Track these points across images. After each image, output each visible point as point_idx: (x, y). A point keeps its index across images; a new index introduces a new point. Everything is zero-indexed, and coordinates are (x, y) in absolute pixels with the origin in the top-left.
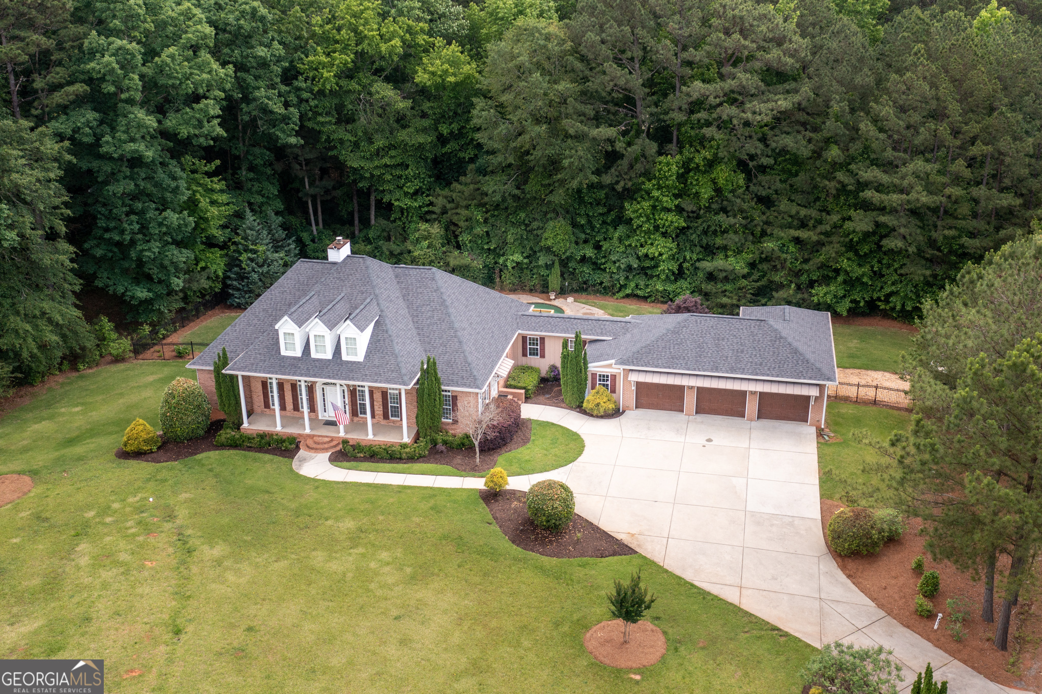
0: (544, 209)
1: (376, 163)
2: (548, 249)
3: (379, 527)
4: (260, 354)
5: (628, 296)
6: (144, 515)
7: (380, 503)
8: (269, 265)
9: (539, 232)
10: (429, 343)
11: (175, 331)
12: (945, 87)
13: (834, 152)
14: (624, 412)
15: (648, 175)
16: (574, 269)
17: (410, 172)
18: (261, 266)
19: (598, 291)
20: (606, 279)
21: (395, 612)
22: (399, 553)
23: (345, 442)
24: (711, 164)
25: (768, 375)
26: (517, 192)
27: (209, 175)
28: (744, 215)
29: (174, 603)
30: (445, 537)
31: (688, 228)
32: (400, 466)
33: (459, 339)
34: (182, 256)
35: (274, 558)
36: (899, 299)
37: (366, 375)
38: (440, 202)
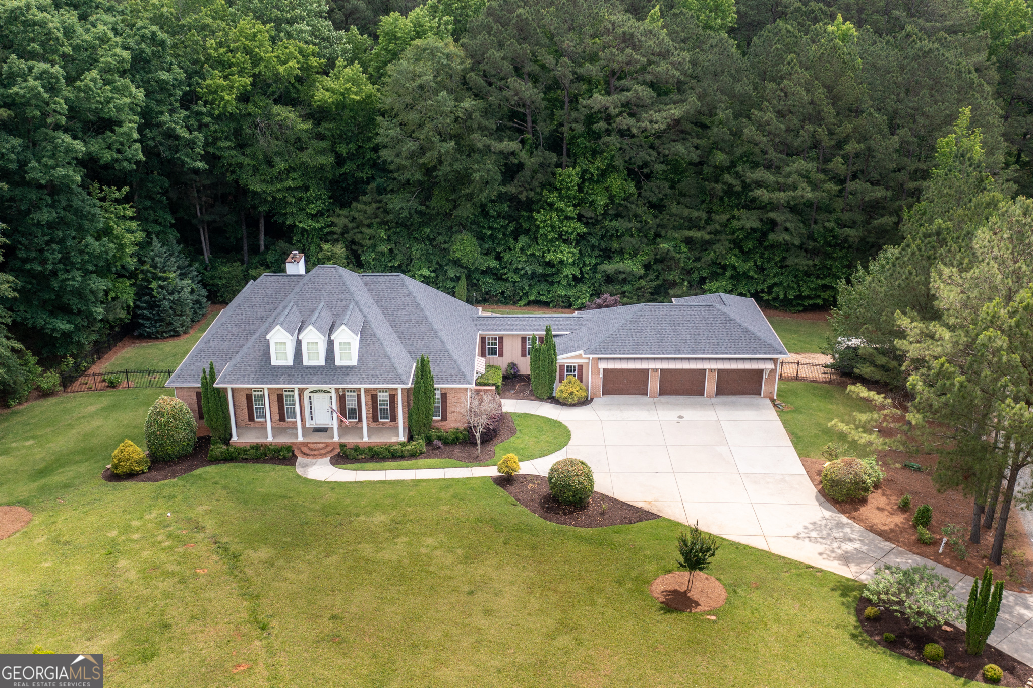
0: (449, 224)
1: (279, 186)
2: (457, 263)
3: (412, 517)
4: (249, 366)
5: (529, 303)
6: (171, 529)
7: (402, 496)
8: (179, 293)
9: (446, 246)
10: (412, 345)
11: (94, 363)
12: (820, 93)
13: (720, 158)
14: (592, 399)
15: (550, 186)
16: (478, 280)
17: (312, 193)
18: (171, 294)
19: (499, 301)
20: (509, 288)
21: (467, 588)
22: (442, 537)
23: (343, 445)
24: (604, 174)
25: (727, 354)
26: (423, 208)
27: (117, 201)
28: (638, 219)
29: (245, 603)
30: (478, 520)
31: (589, 234)
32: (405, 463)
33: (440, 339)
34: (100, 284)
35: (323, 555)
36: (781, 288)
37: (363, 378)
38: (341, 221)
